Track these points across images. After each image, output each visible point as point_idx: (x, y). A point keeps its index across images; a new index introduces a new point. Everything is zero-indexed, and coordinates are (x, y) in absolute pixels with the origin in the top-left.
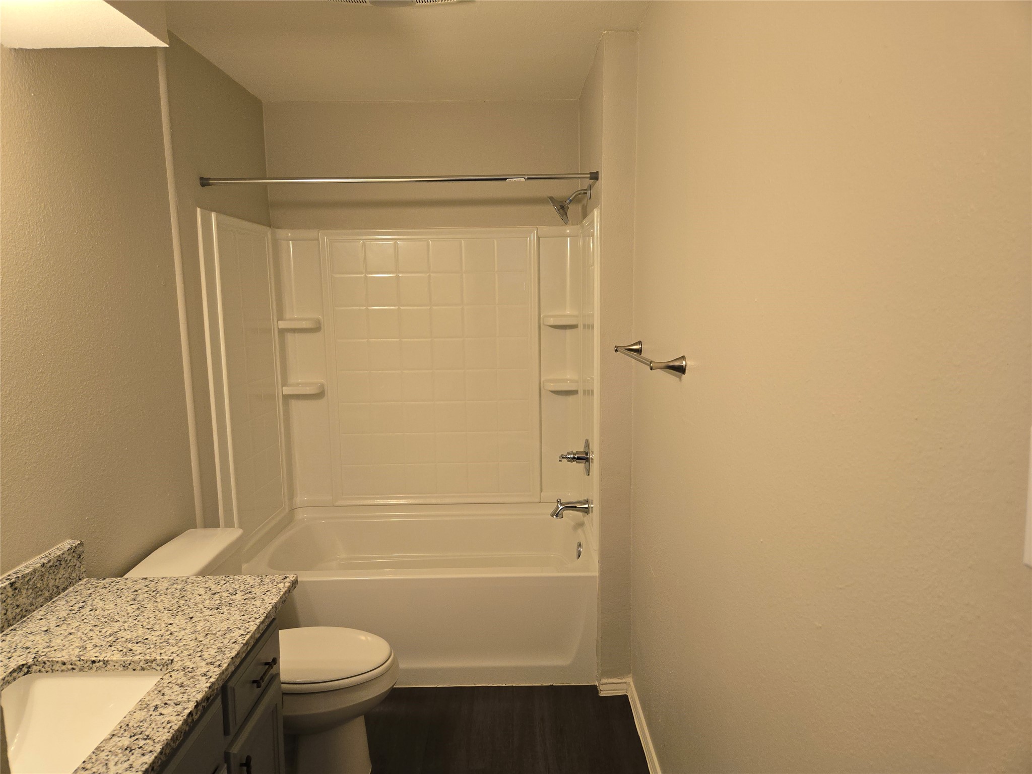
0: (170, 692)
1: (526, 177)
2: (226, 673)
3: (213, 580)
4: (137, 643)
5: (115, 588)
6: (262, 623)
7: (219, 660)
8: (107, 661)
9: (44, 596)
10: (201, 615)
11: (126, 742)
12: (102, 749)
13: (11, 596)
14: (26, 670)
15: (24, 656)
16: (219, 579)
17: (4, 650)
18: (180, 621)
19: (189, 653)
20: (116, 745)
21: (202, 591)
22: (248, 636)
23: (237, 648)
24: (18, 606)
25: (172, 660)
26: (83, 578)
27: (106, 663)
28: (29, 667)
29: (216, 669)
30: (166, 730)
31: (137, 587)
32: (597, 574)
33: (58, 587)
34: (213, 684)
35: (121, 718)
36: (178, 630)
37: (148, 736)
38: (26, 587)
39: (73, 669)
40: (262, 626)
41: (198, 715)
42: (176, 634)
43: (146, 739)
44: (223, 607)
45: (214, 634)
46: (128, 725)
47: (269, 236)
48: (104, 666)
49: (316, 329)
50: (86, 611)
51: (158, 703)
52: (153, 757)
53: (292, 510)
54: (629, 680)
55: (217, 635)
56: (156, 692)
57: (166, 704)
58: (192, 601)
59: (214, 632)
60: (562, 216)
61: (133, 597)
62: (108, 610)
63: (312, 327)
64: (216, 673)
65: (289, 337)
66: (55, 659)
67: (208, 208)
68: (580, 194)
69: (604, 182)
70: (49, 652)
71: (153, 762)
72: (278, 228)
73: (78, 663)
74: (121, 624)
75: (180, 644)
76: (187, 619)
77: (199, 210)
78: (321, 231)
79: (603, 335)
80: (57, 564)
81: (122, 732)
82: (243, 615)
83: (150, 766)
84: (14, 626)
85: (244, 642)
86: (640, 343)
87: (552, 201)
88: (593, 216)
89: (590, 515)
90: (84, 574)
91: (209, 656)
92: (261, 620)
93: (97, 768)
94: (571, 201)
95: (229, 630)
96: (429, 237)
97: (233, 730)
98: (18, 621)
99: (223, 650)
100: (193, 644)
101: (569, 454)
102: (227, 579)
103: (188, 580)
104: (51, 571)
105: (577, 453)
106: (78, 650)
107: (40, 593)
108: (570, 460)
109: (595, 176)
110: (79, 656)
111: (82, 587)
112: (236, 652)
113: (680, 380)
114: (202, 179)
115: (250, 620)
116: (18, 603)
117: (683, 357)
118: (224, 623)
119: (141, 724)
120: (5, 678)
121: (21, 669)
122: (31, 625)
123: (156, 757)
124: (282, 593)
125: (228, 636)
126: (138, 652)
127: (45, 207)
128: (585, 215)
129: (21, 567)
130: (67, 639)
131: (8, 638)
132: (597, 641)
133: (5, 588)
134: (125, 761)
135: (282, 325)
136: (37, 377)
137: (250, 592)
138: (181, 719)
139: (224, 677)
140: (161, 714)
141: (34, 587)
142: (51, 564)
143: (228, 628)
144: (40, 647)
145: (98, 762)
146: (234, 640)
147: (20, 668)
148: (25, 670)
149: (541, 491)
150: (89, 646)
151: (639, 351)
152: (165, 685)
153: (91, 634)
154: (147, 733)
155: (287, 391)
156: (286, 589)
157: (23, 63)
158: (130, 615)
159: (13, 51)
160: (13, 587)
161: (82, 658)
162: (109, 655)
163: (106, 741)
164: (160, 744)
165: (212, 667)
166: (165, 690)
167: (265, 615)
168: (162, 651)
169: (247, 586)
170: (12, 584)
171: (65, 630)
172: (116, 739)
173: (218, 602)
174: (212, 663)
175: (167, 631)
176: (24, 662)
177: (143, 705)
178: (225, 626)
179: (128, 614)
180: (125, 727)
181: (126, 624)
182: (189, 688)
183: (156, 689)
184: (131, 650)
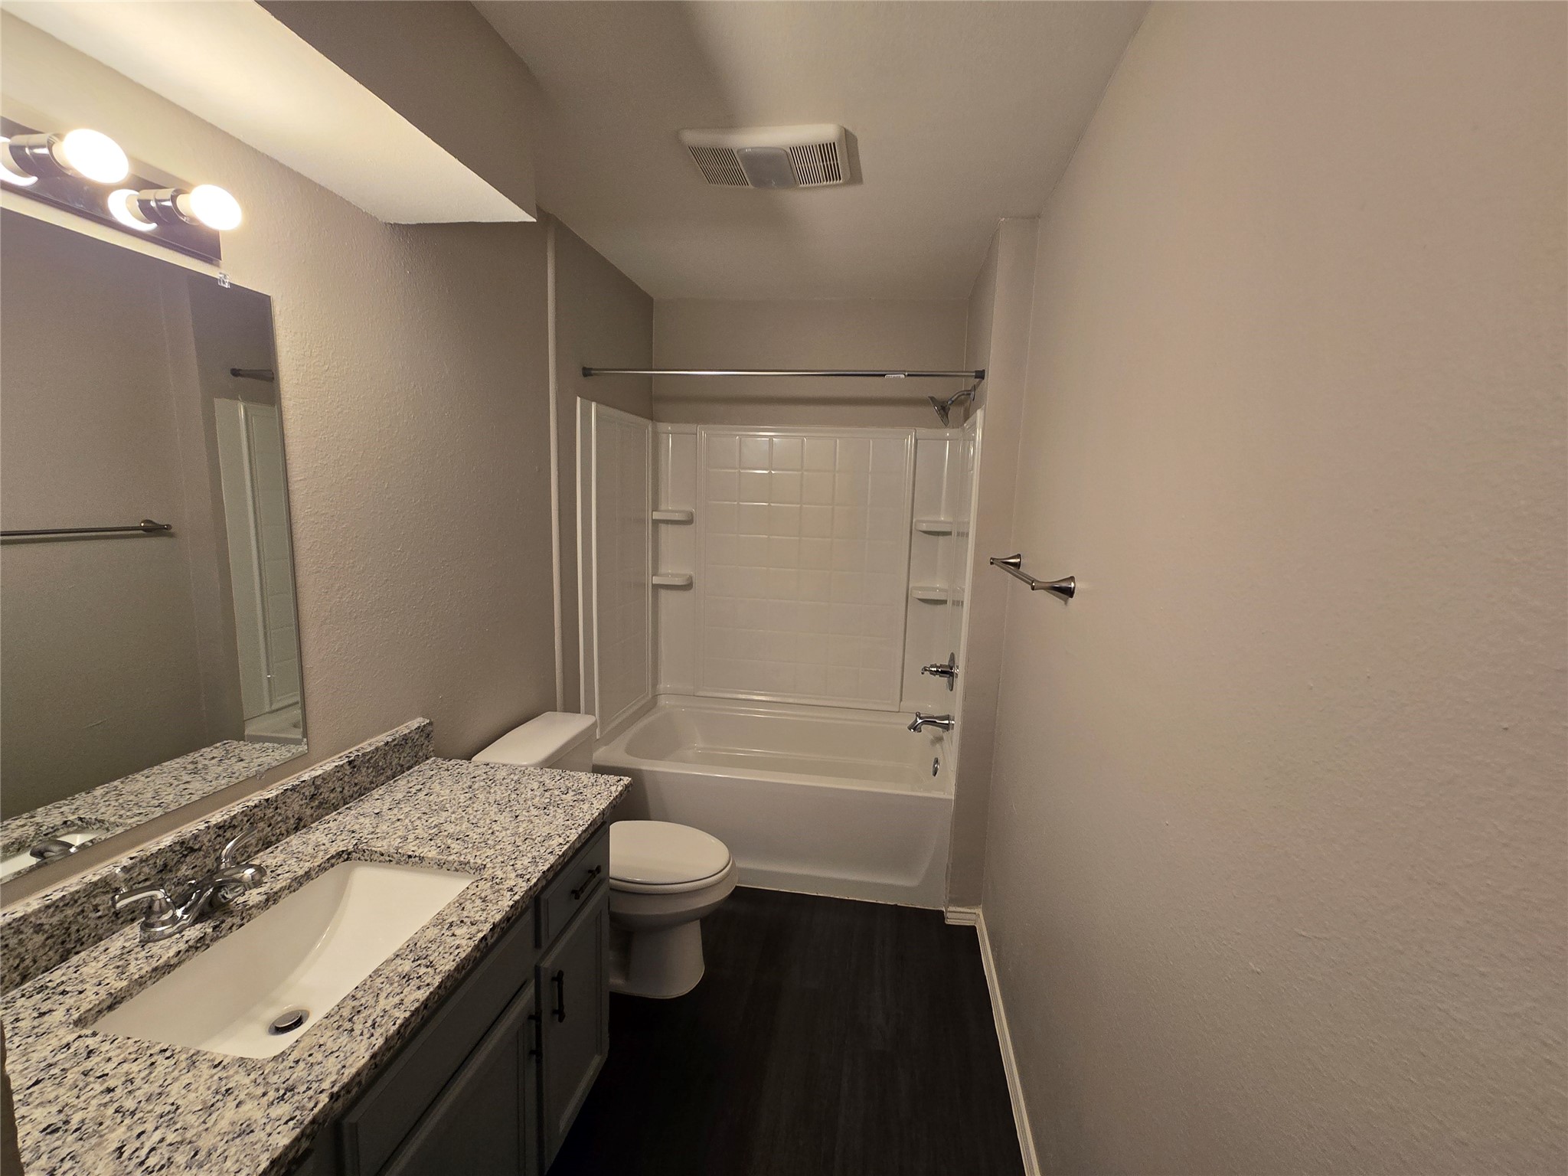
0: (471, 906)
1: (906, 374)
2: (535, 889)
3: (549, 774)
4: (457, 839)
5: (457, 771)
6: (584, 831)
7: (529, 873)
8: (423, 858)
9: (385, 775)
10: (527, 814)
11: (407, 966)
12: (380, 973)
13: (348, 774)
14: (346, 856)
15: (347, 841)
16: (555, 774)
17: (331, 831)
18: (505, 818)
19: (502, 860)
20: (396, 969)
21: (535, 785)
22: (566, 847)
23: (552, 859)
24: (356, 784)
25: (485, 865)
26: (431, 757)
27: (422, 859)
28: (349, 854)
29: (524, 884)
30: (452, 957)
31: (477, 773)
32: (953, 798)
33: (402, 766)
34: (516, 902)
35: (412, 934)
36: (500, 829)
37: (431, 963)
38: (367, 765)
39: (390, 861)
40: (583, 835)
41: (494, 938)
42: (497, 833)
43: (427, 967)
44: (551, 808)
45: (534, 840)
46: (416, 944)
47: (650, 429)
48: (420, 862)
49: (689, 521)
50: (421, 795)
51: (455, 919)
52: (428, 993)
53: (655, 697)
54: (979, 911)
55: (536, 842)
56: (457, 905)
57: (462, 922)
58: (523, 796)
59: (534, 837)
60: (942, 416)
61: (469, 783)
62: (442, 796)
63: (684, 519)
64: (523, 889)
65: (663, 527)
66: (373, 849)
67: (588, 397)
68: (963, 395)
69: (991, 382)
70: (372, 839)
71: (428, 999)
72: (660, 421)
73: (395, 856)
74: (449, 814)
75: (498, 847)
76: (512, 817)
77: (579, 399)
78: (699, 426)
79: (977, 545)
80: (403, 743)
81: (407, 953)
82: (568, 820)
83: (422, 1003)
84: (351, 804)
85: (560, 853)
86: (1019, 556)
87: (933, 401)
88: (976, 416)
89: (950, 731)
90: (432, 754)
91: (522, 867)
92: (584, 828)
93: (367, 998)
94: (953, 402)
95: (549, 836)
96: (804, 434)
97: (545, 944)
98: (356, 799)
99: (537, 860)
100: (510, 848)
101: (932, 666)
102: (563, 775)
103: (526, 772)
104: (396, 750)
105: (941, 666)
106: (399, 840)
107: (382, 771)
108: (933, 673)
109: (981, 375)
110: (397, 848)
111: (428, 766)
112: (549, 865)
113: (1066, 603)
114: (584, 369)
115: (573, 827)
116: (356, 781)
117: (1072, 579)
118: (546, 827)
119: (430, 945)
120: (321, 864)
121: (341, 855)
122: (366, 805)
123: (431, 993)
124: (612, 798)
125: (546, 844)
126: (455, 851)
127: (415, 386)
128: (967, 417)
129: (364, 744)
130: (393, 826)
131: (340, 818)
132: (948, 867)
133: (342, 766)
134: (398, 994)
135: (656, 516)
136: (395, 556)
137: (581, 793)
138: (472, 944)
139: (532, 893)
140: (453, 935)
141: (375, 766)
142: (396, 742)
143: (549, 834)
144: (366, 832)
145: (371, 991)
146: (550, 850)
147: (339, 854)
148: (344, 856)
149: (901, 700)
150: (411, 837)
151: (1017, 565)
152: (468, 897)
153: (418, 823)
154: (431, 959)
155: (656, 580)
156: (617, 794)
157: (399, 240)
158: (461, 804)
159: (389, 226)
160: (352, 765)
161: (400, 851)
162: (426, 850)
163: (388, 962)
164: (440, 976)
165: (521, 880)
166: (466, 903)
167: (589, 823)
168: (478, 854)
169: (580, 785)
170: (350, 763)
171: (396, 815)
172: (399, 961)
173: (548, 800)
174: (522, 876)
175: (490, 828)
176: (345, 849)
177: (439, 921)
178: (546, 831)
179: (459, 803)
180: (412, 946)
181: (453, 815)
182: (490, 905)
183: (458, 900)
184: (449, 847)
